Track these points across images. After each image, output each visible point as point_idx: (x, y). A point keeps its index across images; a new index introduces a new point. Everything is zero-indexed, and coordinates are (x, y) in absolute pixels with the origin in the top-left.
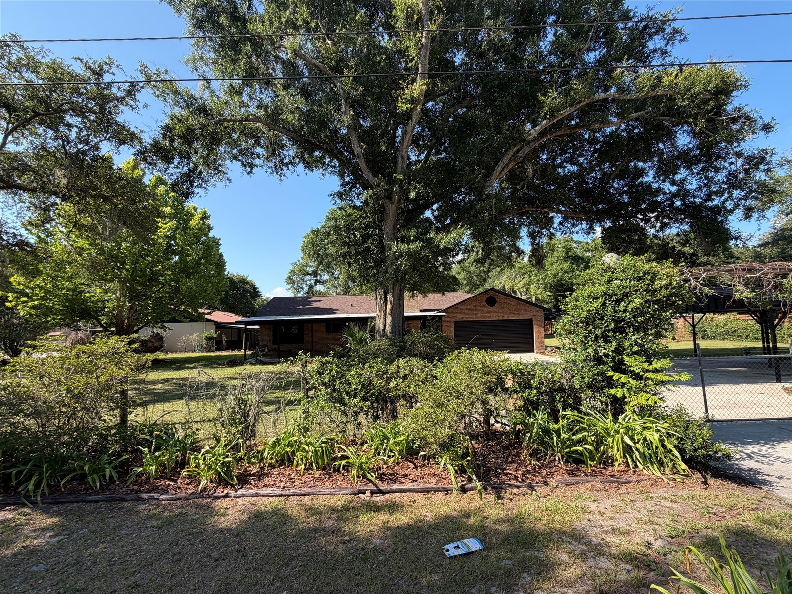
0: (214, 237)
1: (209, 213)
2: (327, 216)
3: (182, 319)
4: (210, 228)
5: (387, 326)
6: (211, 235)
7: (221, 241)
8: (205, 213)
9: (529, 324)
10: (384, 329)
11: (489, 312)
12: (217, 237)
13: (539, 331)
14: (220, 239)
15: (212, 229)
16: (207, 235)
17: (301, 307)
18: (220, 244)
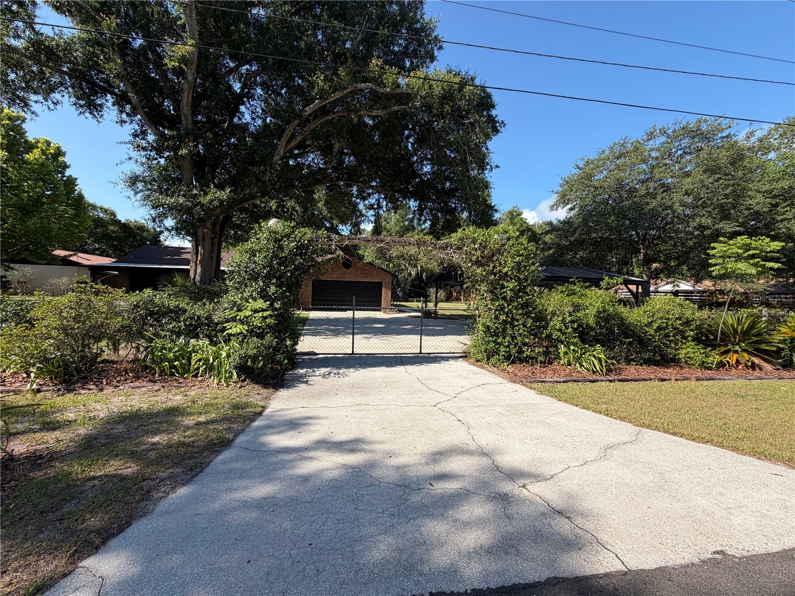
0: (71, 176)
1: (63, 149)
3: (35, 260)
4: (65, 166)
5: (197, 276)
6: (67, 173)
7: (78, 182)
8: (58, 148)
9: (379, 286)
11: (344, 273)
12: (74, 176)
13: (386, 293)
14: (77, 179)
15: (68, 167)
16: (62, 173)
17: (169, 257)
18: (77, 185)
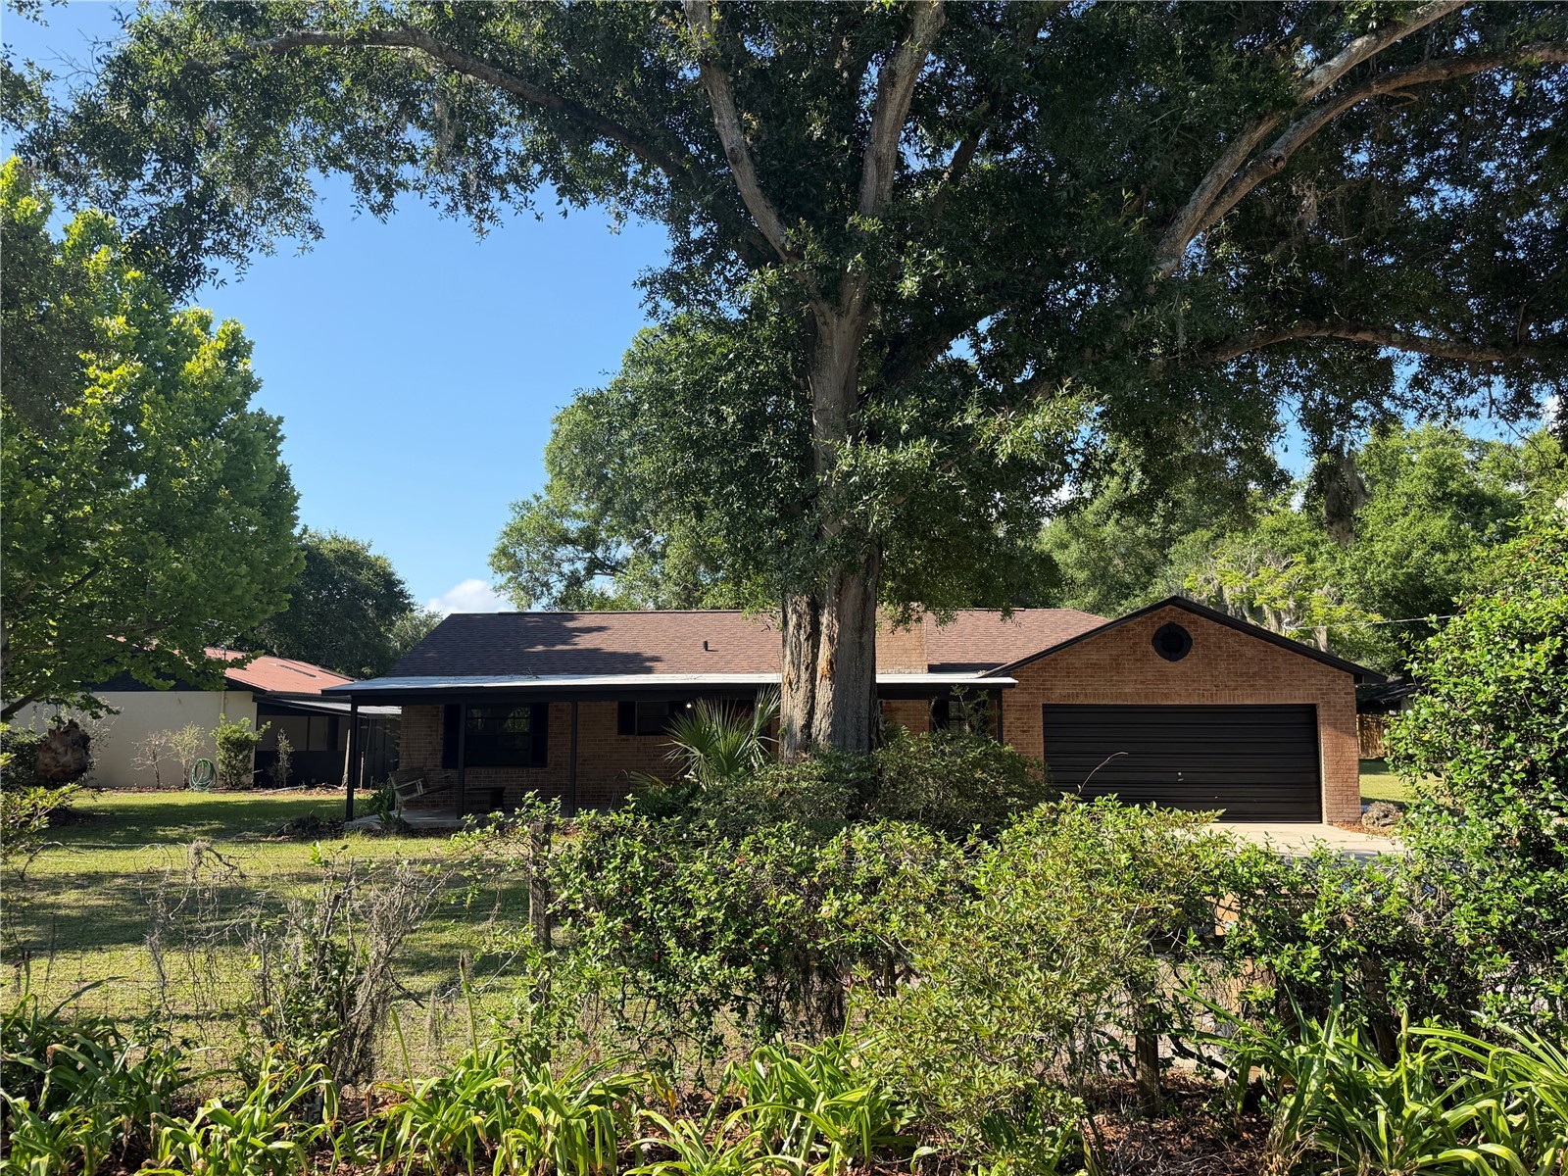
0: (262, 413)
1: (247, 335)
2: (631, 354)
4: (249, 385)
5: (818, 715)
6: (252, 407)
7: (283, 428)
8: (235, 335)
9: (1305, 720)
10: (808, 725)
11: (1164, 677)
12: (272, 413)
13: (1337, 748)
14: (280, 420)
15: (256, 388)
16: (238, 406)
17: (540, 648)
18: (282, 438)
